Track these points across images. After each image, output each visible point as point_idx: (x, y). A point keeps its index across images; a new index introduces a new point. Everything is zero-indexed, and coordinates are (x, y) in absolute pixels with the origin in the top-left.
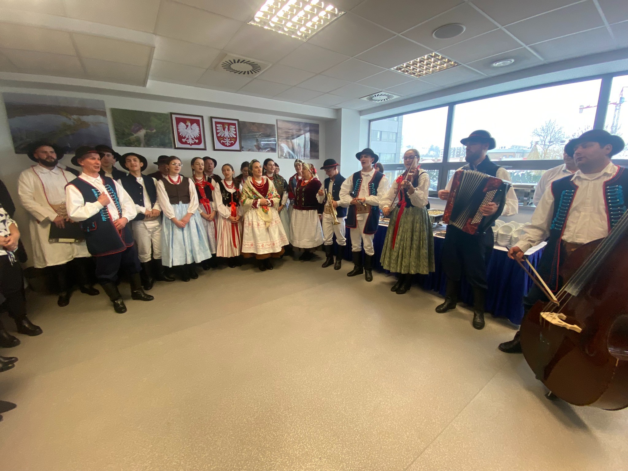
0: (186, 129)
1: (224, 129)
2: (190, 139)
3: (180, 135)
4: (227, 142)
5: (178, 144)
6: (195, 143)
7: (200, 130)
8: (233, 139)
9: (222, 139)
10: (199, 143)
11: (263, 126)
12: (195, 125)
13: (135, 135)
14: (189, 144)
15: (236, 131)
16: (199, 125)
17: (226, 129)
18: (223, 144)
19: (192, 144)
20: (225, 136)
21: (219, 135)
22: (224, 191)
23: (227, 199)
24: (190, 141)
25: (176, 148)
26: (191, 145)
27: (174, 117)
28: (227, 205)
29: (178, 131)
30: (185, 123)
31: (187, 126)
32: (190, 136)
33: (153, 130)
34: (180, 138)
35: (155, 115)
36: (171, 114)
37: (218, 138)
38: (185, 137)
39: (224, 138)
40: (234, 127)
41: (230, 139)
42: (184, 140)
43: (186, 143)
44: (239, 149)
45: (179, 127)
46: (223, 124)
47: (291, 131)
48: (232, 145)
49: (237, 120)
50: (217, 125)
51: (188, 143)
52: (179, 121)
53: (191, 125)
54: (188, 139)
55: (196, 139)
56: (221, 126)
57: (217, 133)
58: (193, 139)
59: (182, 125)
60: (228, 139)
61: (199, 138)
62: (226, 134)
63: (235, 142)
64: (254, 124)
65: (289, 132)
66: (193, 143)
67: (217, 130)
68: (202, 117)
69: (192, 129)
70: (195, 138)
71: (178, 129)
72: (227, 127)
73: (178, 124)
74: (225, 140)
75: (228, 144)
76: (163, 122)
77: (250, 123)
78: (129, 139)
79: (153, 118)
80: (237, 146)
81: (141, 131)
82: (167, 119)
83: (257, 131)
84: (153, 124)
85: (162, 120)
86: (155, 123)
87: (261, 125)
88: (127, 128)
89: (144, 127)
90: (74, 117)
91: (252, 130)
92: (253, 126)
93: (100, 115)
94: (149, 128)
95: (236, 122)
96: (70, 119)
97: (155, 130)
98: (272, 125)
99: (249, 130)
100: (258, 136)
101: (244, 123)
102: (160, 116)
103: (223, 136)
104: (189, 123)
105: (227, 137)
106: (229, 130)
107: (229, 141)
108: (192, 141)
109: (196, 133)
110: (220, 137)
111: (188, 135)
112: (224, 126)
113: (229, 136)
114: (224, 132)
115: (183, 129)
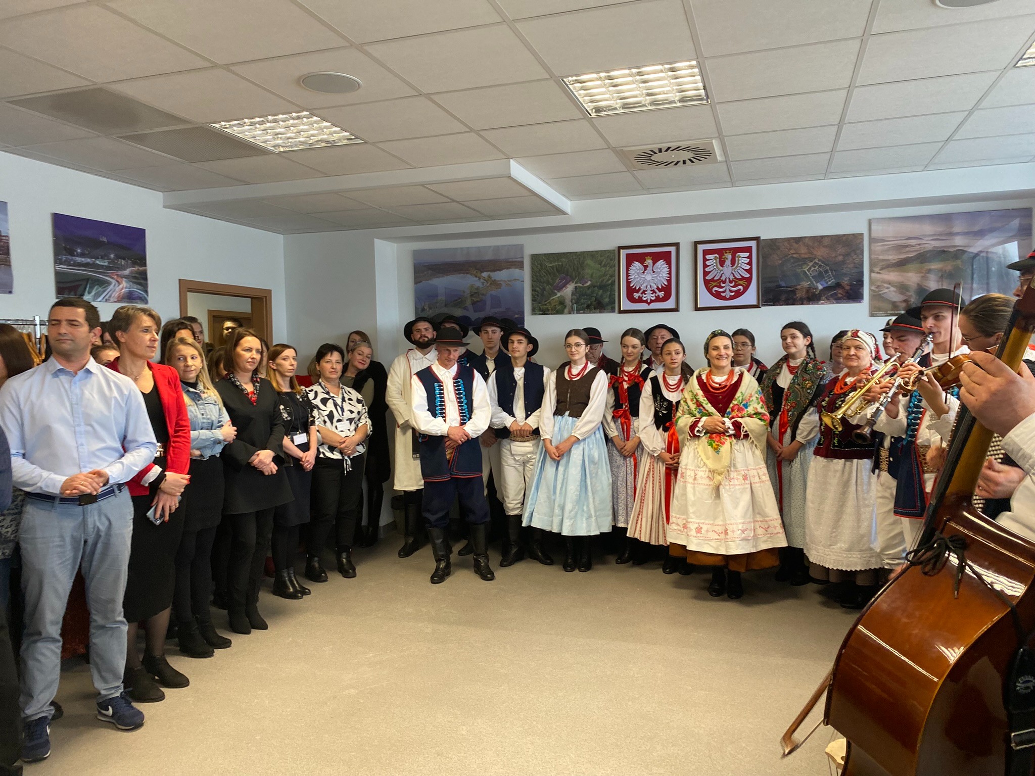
0: (643, 272)
2: (649, 292)
3: (631, 285)
5: (625, 304)
7: (670, 271)
8: (741, 282)
10: (666, 298)
11: (826, 242)
12: (661, 263)
13: (559, 295)
14: (646, 302)
19: (652, 301)
20: (723, 278)
21: (708, 278)
22: (658, 398)
23: (663, 413)
24: (649, 296)
25: (621, 312)
26: (649, 304)
27: (623, 253)
28: (661, 429)
29: (627, 279)
30: (642, 262)
31: (646, 267)
32: (649, 286)
33: (587, 282)
35: (593, 255)
36: (620, 248)
38: (640, 289)
42: (636, 295)
43: (640, 300)
44: (755, 303)
45: (631, 272)
46: (720, 252)
47: (913, 242)
48: (738, 294)
49: (757, 239)
51: (645, 299)
52: (631, 259)
53: (654, 264)
58: (654, 292)
59: (637, 265)
61: (666, 291)
64: (798, 240)
65: (908, 246)
66: (653, 299)
68: (677, 245)
69: (654, 272)
70: (658, 288)
71: (628, 276)
72: (729, 257)
76: (605, 266)
77: (788, 240)
78: (549, 302)
79: (589, 262)
80: (750, 296)
81: (568, 286)
82: (611, 260)
83: (806, 256)
84: (588, 271)
85: (603, 263)
86: (591, 269)
87: (819, 240)
88: (548, 283)
89: (572, 279)
90: (485, 274)
91: (795, 256)
92: (797, 246)
93: (516, 268)
94: (582, 279)
95: (753, 244)
96: (479, 278)
97: (590, 282)
98: (853, 234)
99: (786, 256)
100: (810, 268)
101: (773, 242)
102: (601, 256)
103: (720, 279)
104: (649, 262)
105: (728, 280)
106: (733, 262)
107: (732, 287)
108: (653, 295)
109: (661, 279)
110: (712, 280)
111: (645, 285)
112: (724, 257)
113: (734, 276)
114: (722, 268)
115: (638, 274)
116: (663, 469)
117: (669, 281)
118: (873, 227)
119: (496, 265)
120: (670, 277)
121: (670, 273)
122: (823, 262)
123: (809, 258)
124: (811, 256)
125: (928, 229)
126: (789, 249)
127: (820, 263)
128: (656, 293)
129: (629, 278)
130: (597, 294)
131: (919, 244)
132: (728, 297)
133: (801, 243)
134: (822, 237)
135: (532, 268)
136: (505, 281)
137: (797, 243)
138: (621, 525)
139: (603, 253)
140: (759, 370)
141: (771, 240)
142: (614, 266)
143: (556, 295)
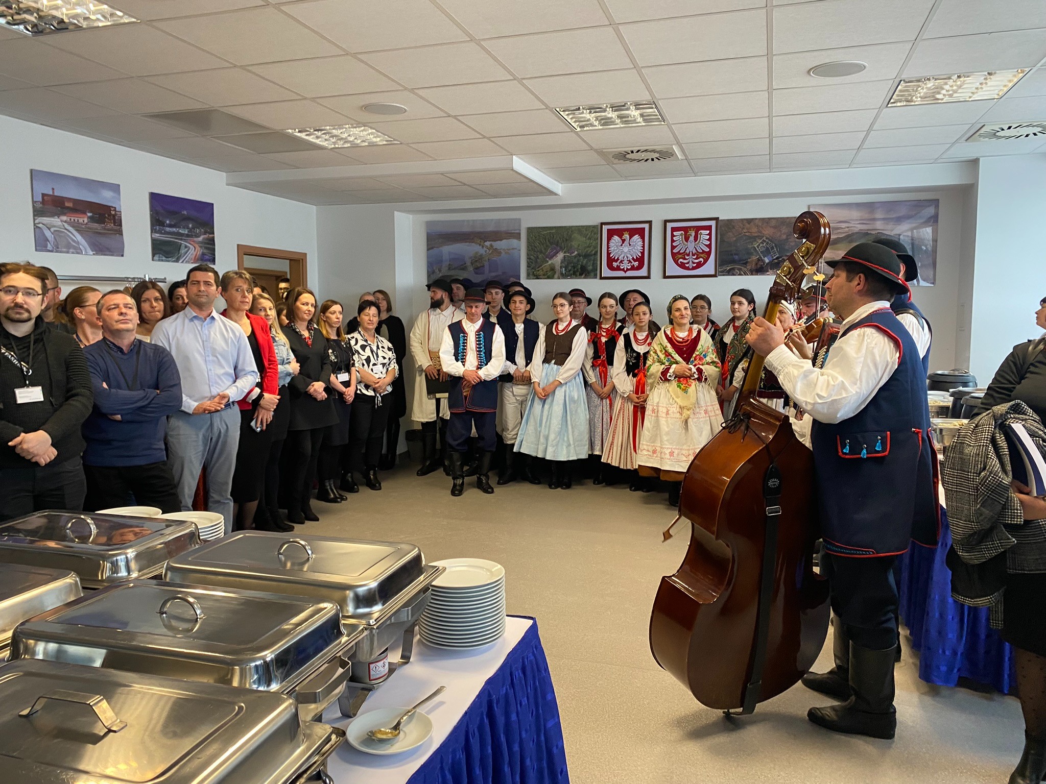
0: (622, 245)
1: (687, 239)
2: (626, 261)
3: (611, 256)
4: (691, 262)
5: (606, 272)
6: (633, 268)
7: (644, 245)
8: (702, 255)
9: (680, 256)
10: (640, 267)
11: (773, 223)
12: (636, 237)
13: (550, 262)
14: (623, 270)
15: (710, 240)
16: (643, 238)
17: (692, 238)
18: (682, 266)
19: (628, 270)
20: (687, 251)
21: (674, 251)
22: (629, 350)
23: (632, 363)
24: (626, 265)
25: (601, 278)
26: (625, 272)
27: (605, 228)
28: (631, 375)
29: (608, 251)
30: (621, 237)
31: (623, 241)
32: (626, 257)
33: (574, 252)
34: (610, 261)
35: (580, 229)
36: (602, 224)
37: (673, 255)
38: (618, 259)
39: (684, 255)
40: (708, 232)
41: (694, 257)
42: (615, 264)
43: (618, 269)
44: (713, 273)
45: (611, 244)
46: (685, 229)
47: (843, 225)
48: (699, 265)
49: (717, 219)
50: (675, 233)
51: (622, 268)
52: (611, 233)
53: (630, 238)
54: (621, 262)
55: (635, 261)
56: (682, 234)
57: (673, 247)
58: (630, 262)
59: (616, 238)
60: (693, 255)
61: (640, 260)
62: (691, 246)
63: (706, 261)
64: (750, 221)
66: (629, 267)
67: (673, 241)
68: (650, 222)
69: (630, 245)
70: (633, 259)
71: (608, 248)
72: (693, 234)
73: (609, 239)
74: (687, 257)
75: (691, 265)
76: (590, 239)
77: (742, 220)
78: (542, 269)
79: (576, 235)
80: (709, 267)
81: (558, 255)
82: (595, 234)
83: (756, 235)
84: (575, 244)
85: (588, 236)
86: (578, 242)
87: (768, 220)
88: (541, 252)
89: (562, 249)
90: (488, 243)
91: (747, 234)
92: (748, 226)
93: (514, 238)
94: (569, 250)
95: (713, 223)
96: (483, 247)
97: (576, 252)
99: (740, 234)
100: (759, 245)
101: (730, 222)
102: (586, 230)
103: (684, 252)
104: (626, 236)
105: (691, 253)
106: (696, 239)
107: (694, 259)
108: (629, 265)
109: (637, 251)
110: (679, 253)
111: (622, 256)
112: (688, 234)
113: (696, 250)
114: (686, 243)
115: (617, 246)
116: (631, 408)
119: (497, 235)
121: (643, 247)
122: (769, 240)
123: (759, 236)
124: (759, 234)
125: (855, 214)
126: (743, 229)
127: (767, 240)
128: (631, 263)
130: (582, 262)
131: (848, 227)
132: (691, 267)
133: (752, 223)
134: (770, 219)
135: (528, 239)
136: (504, 249)
137: (749, 224)
138: (597, 453)
139: (587, 227)
140: (713, 329)
141: (728, 220)
142: (597, 239)
143: (548, 262)
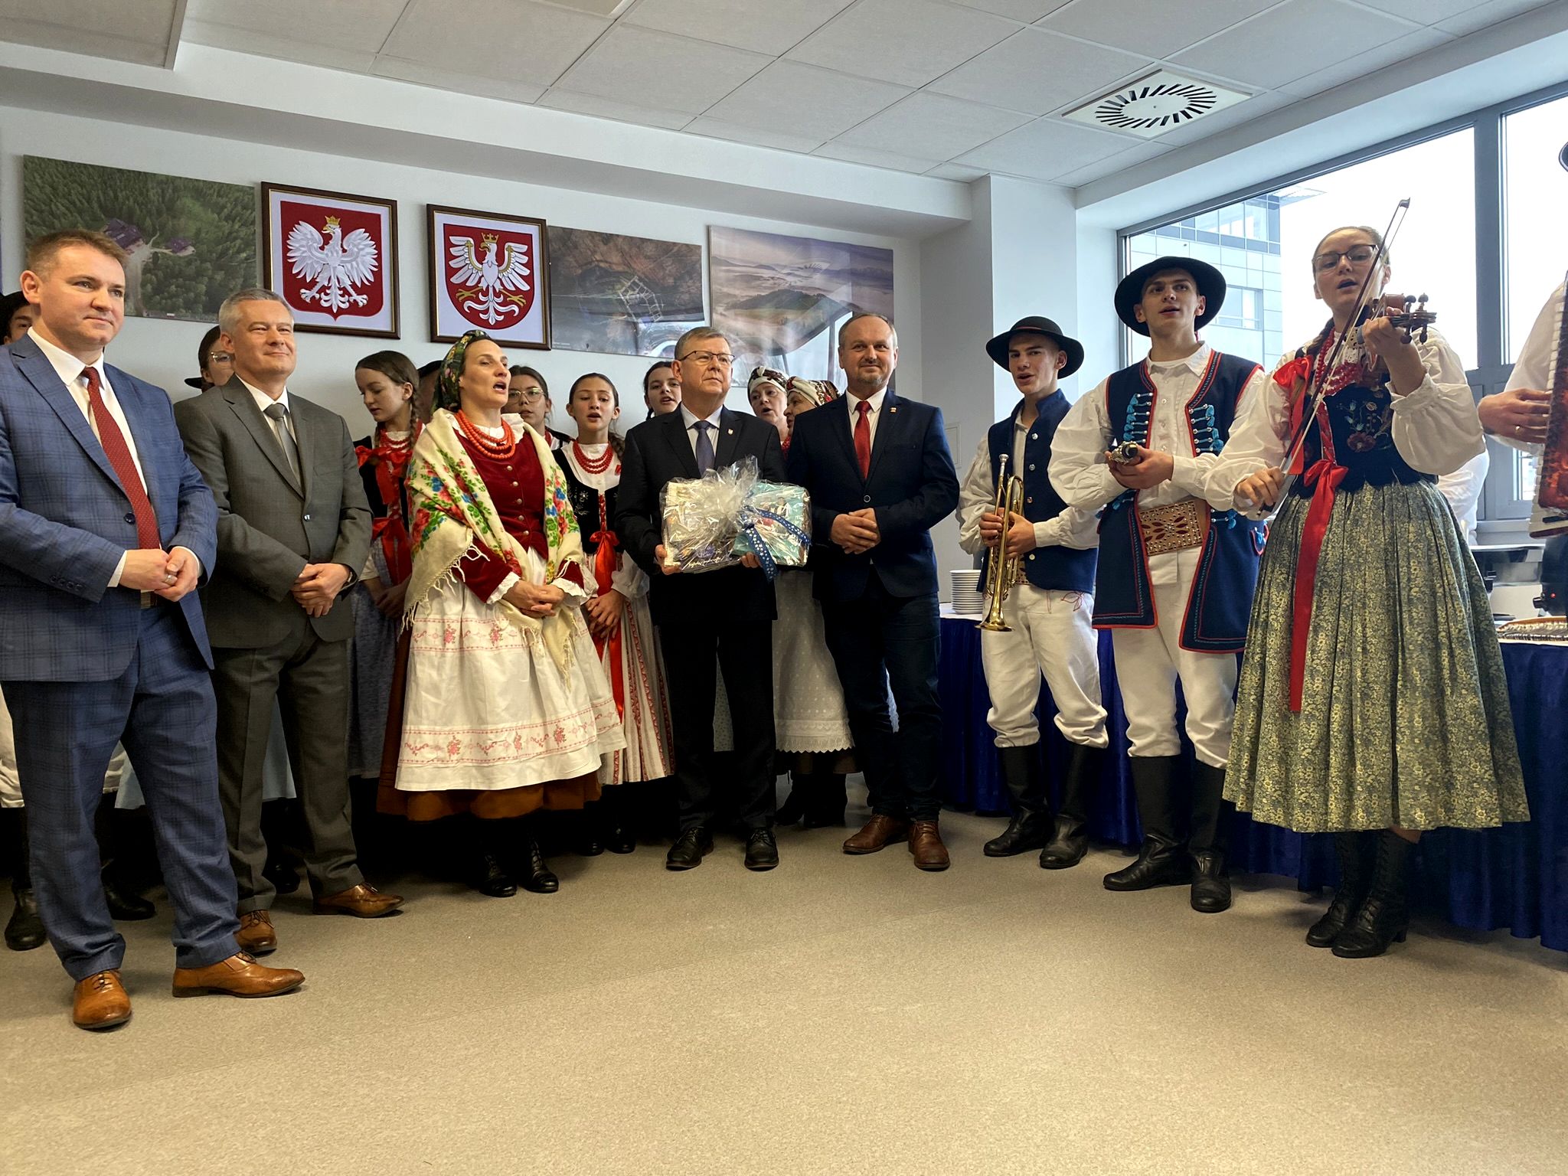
0: (322, 248)
1: (481, 257)
2: (335, 292)
3: (294, 271)
4: (491, 310)
6: (354, 309)
7: (379, 254)
8: (515, 298)
9: (467, 294)
10: (371, 308)
11: (649, 250)
12: (360, 234)
14: (329, 310)
15: (529, 265)
16: (376, 238)
17: (491, 256)
18: (473, 317)
19: (342, 312)
20: (483, 285)
21: (456, 280)
24: (335, 300)
26: (335, 316)
27: (276, 199)
29: (285, 258)
31: (327, 238)
32: (334, 281)
33: (184, 248)
34: (293, 284)
35: (200, 190)
36: (266, 187)
37: (452, 289)
38: (314, 282)
39: (477, 292)
40: (525, 248)
41: (501, 298)
42: (306, 295)
44: (539, 340)
45: (293, 242)
46: (477, 234)
48: (510, 320)
49: (541, 223)
50: (453, 239)
51: (326, 305)
52: (293, 215)
53: (344, 235)
54: (323, 290)
55: (359, 291)
56: (467, 245)
57: (450, 272)
58: (345, 292)
59: (305, 231)
60: (497, 295)
61: (373, 290)
62: (489, 274)
63: (524, 311)
64: (607, 238)
65: (759, 278)
66: (343, 306)
67: (449, 257)
68: (392, 205)
70: (354, 285)
71: (286, 249)
72: (494, 247)
73: (287, 229)
74: (483, 299)
75: (492, 317)
76: (230, 218)
77: (592, 235)
79: (188, 202)
80: (532, 326)
81: (135, 249)
82: (245, 208)
83: (620, 269)
84: (187, 224)
85: (225, 210)
86: (196, 218)
89: (145, 235)
92: (605, 248)
94: (171, 239)
95: (534, 230)
97: (191, 249)
98: (687, 245)
99: (589, 263)
100: (626, 291)
101: (567, 233)
102: (219, 195)
103: (477, 285)
104: (334, 228)
105: (491, 290)
107: (499, 304)
109: (361, 268)
110: (463, 286)
111: (325, 275)
112: (482, 245)
113: (502, 284)
114: (481, 266)
117: (378, 275)
118: (713, 239)
120: (380, 267)
121: (379, 259)
122: (645, 283)
123: (624, 272)
124: (626, 269)
126: (594, 252)
127: (641, 284)
128: (350, 295)
129: (288, 255)
132: (492, 322)
133: (611, 244)
134: (643, 240)
135: (27, 189)
137: (605, 244)
139: (223, 189)
141: (565, 229)
142: (253, 223)
